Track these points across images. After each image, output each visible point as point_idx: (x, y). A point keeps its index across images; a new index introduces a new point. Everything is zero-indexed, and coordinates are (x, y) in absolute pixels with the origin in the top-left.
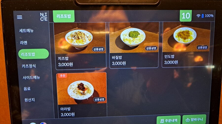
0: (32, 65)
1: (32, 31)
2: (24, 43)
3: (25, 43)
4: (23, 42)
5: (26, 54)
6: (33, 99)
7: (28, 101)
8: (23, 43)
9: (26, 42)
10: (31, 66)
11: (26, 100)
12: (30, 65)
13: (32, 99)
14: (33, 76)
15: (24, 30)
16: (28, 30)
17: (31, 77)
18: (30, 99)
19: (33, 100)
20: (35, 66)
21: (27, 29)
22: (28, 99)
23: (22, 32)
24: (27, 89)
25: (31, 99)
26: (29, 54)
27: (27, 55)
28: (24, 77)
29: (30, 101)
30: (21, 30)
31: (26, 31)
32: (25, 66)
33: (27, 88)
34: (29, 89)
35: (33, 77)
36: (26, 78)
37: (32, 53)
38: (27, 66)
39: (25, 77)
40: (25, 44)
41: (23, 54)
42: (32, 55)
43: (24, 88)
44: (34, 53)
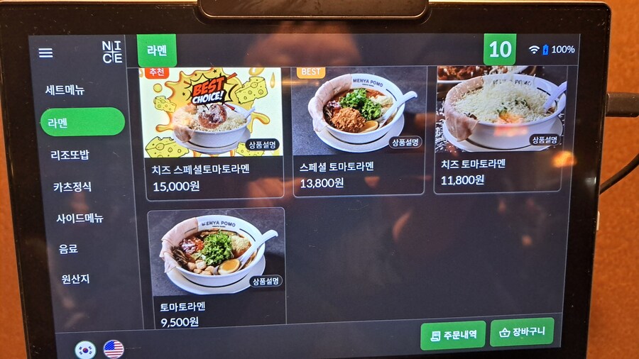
2: (58, 125)
3: (62, 125)
4: (57, 121)
5: (65, 153)
6: (86, 278)
7: (71, 281)
8: (56, 123)
9: (64, 121)
10: (78, 186)
11: (65, 279)
12: (76, 184)
13: (81, 278)
14: (84, 215)
15: (57, 89)
16: (71, 89)
17: (79, 217)
19: (84, 278)
20: (88, 186)
21: (66, 87)
22: (71, 278)
23: (53, 93)
24: (69, 251)
25: (78, 278)
26: (74, 153)
27: (67, 157)
28: (59, 218)
29: (76, 281)
30: (49, 88)
31: (65, 92)
32: (61, 187)
33: (68, 248)
35: (83, 217)
36: (65, 220)
37: (81, 152)
38: (68, 186)
40: (61, 127)
41: (57, 156)
42: (80, 156)
43: (61, 246)
44: (87, 153)
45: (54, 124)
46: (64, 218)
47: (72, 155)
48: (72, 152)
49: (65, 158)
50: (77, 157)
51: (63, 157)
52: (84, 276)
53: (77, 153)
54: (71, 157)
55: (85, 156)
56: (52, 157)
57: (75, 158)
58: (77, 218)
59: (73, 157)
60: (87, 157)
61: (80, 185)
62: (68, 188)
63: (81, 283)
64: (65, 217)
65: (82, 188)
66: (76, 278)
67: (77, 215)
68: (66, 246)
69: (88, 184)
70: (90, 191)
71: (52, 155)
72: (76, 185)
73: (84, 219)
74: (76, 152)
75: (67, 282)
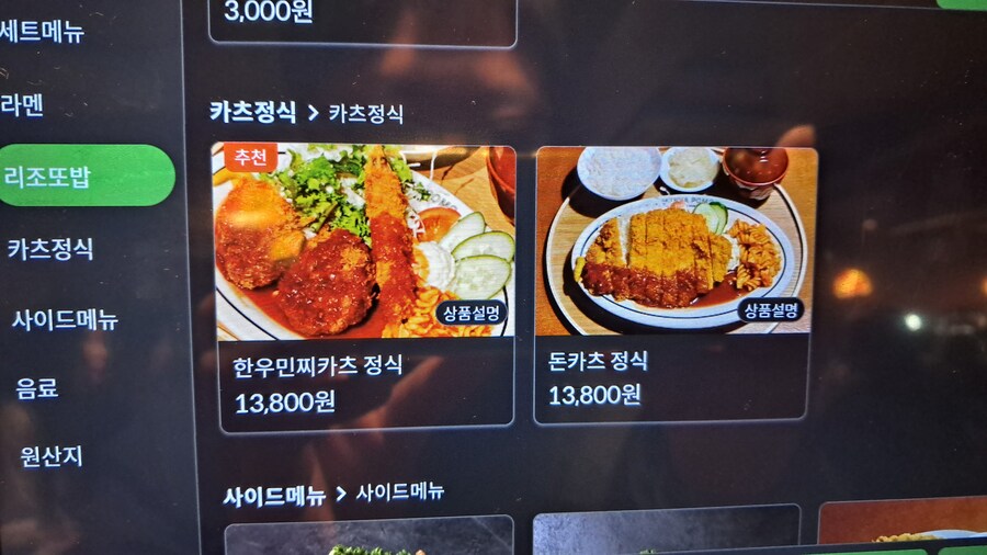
0: (74, 244)
1: (76, 34)
2: (22, 109)
3: (32, 110)
4: (20, 100)
5: (36, 173)
6: (75, 455)
7: (42, 462)
8: (17, 104)
9: (36, 101)
10: (63, 248)
11: (30, 456)
12: (58, 241)
13: (64, 455)
14: (75, 313)
15: (24, 28)
16: (54, 30)
17: (63, 316)
18: (53, 452)
19: (70, 455)
20: (87, 248)
21: (44, 24)
22: (42, 453)
23: (13, 38)
24: (38, 392)
25: (58, 453)
26: (55, 173)
27: (40, 181)
28: (19, 319)
29: (52, 461)
30: (7, 25)
31: (40, 35)
32: (25, 248)
33: (36, 385)
34: (48, 389)
35: (73, 316)
36: (32, 323)
37: (72, 170)
38: (40, 247)
39: (24, 319)
40: (29, 114)
41: (17, 177)
42: (70, 180)
43: (20, 382)
44: (87, 172)
45: (13, 106)
46: (29, 319)
47: (52, 176)
48: (51, 170)
49: (37, 183)
50: (63, 181)
51: (32, 181)
52: (70, 450)
53: (63, 174)
54: (48, 180)
55: (82, 179)
56: (7, 181)
57: (59, 183)
58: (60, 320)
59: (54, 181)
60: (86, 182)
61: (68, 245)
62: (40, 252)
63: (63, 465)
64: (32, 315)
65: (72, 252)
66: (53, 455)
67: (59, 313)
68: (32, 383)
69: (86, 244)
70: (91, 258)
71: (7, 176)
72: (58, 246)
73: (75, 322)
74: (60, 170)
75: (32, 462)
